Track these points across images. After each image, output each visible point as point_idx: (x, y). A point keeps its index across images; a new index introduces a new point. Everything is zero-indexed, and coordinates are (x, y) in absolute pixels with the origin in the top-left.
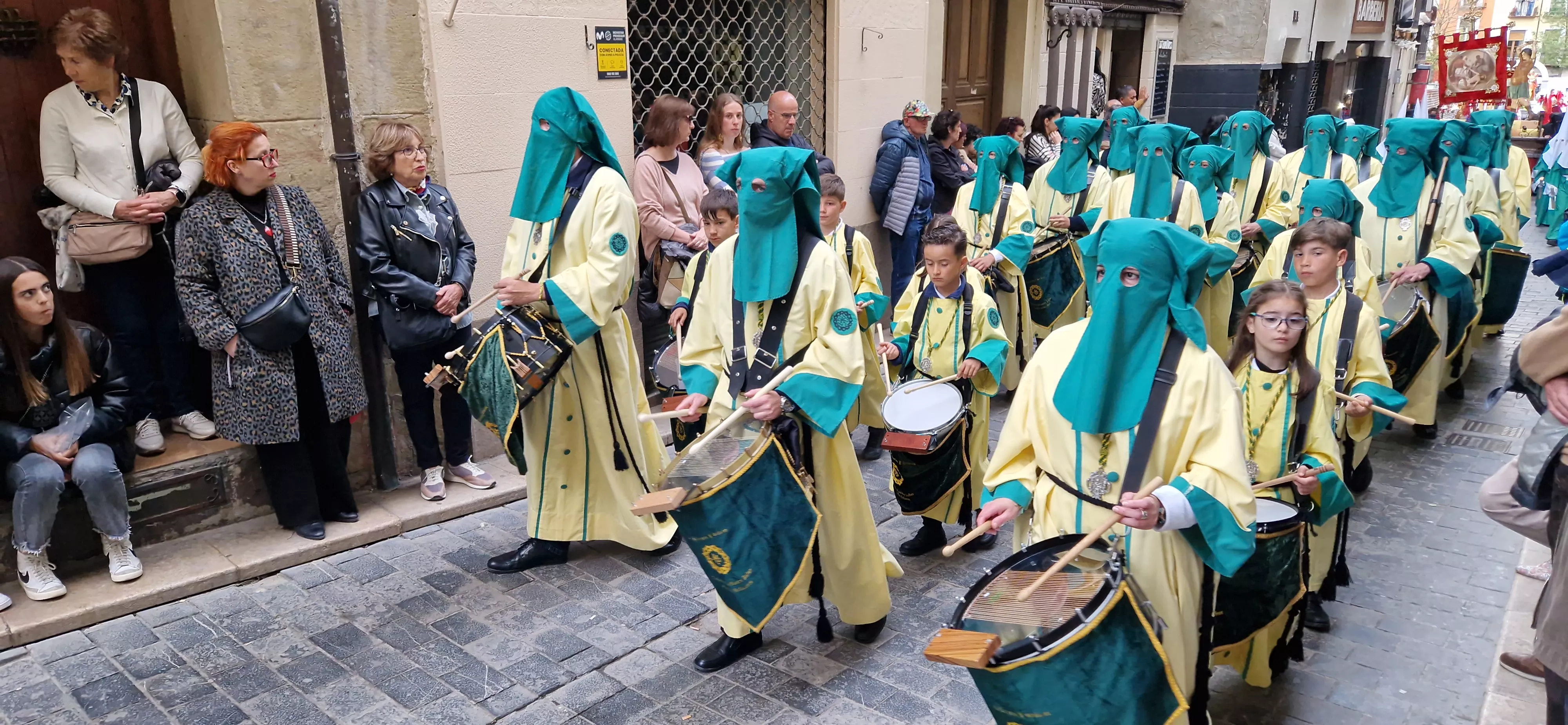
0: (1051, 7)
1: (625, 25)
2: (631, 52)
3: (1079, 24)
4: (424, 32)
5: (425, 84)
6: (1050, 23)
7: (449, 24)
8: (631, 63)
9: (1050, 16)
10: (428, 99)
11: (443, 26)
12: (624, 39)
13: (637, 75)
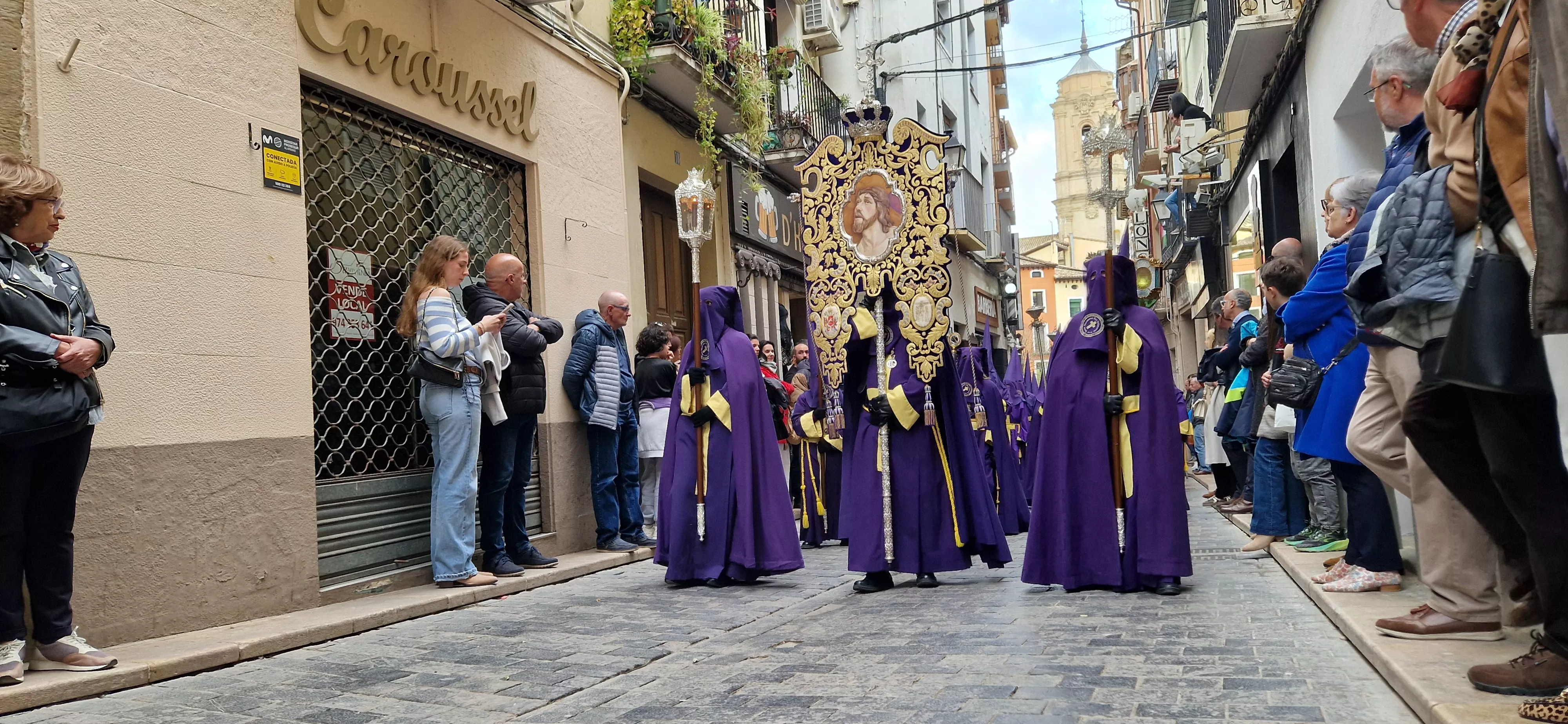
0: (736, 250)
1: (299, 136)
2: (306, 175)
3: (762, 273)
4: (28, 71)
5: (22, 132)
6: (738, 265)
7: (64, 68)
8: (305, 186)
9: (737, 258)
10: (25, 152)
11: (55, 69)
12: (298, 151)
13: (313, 202)
